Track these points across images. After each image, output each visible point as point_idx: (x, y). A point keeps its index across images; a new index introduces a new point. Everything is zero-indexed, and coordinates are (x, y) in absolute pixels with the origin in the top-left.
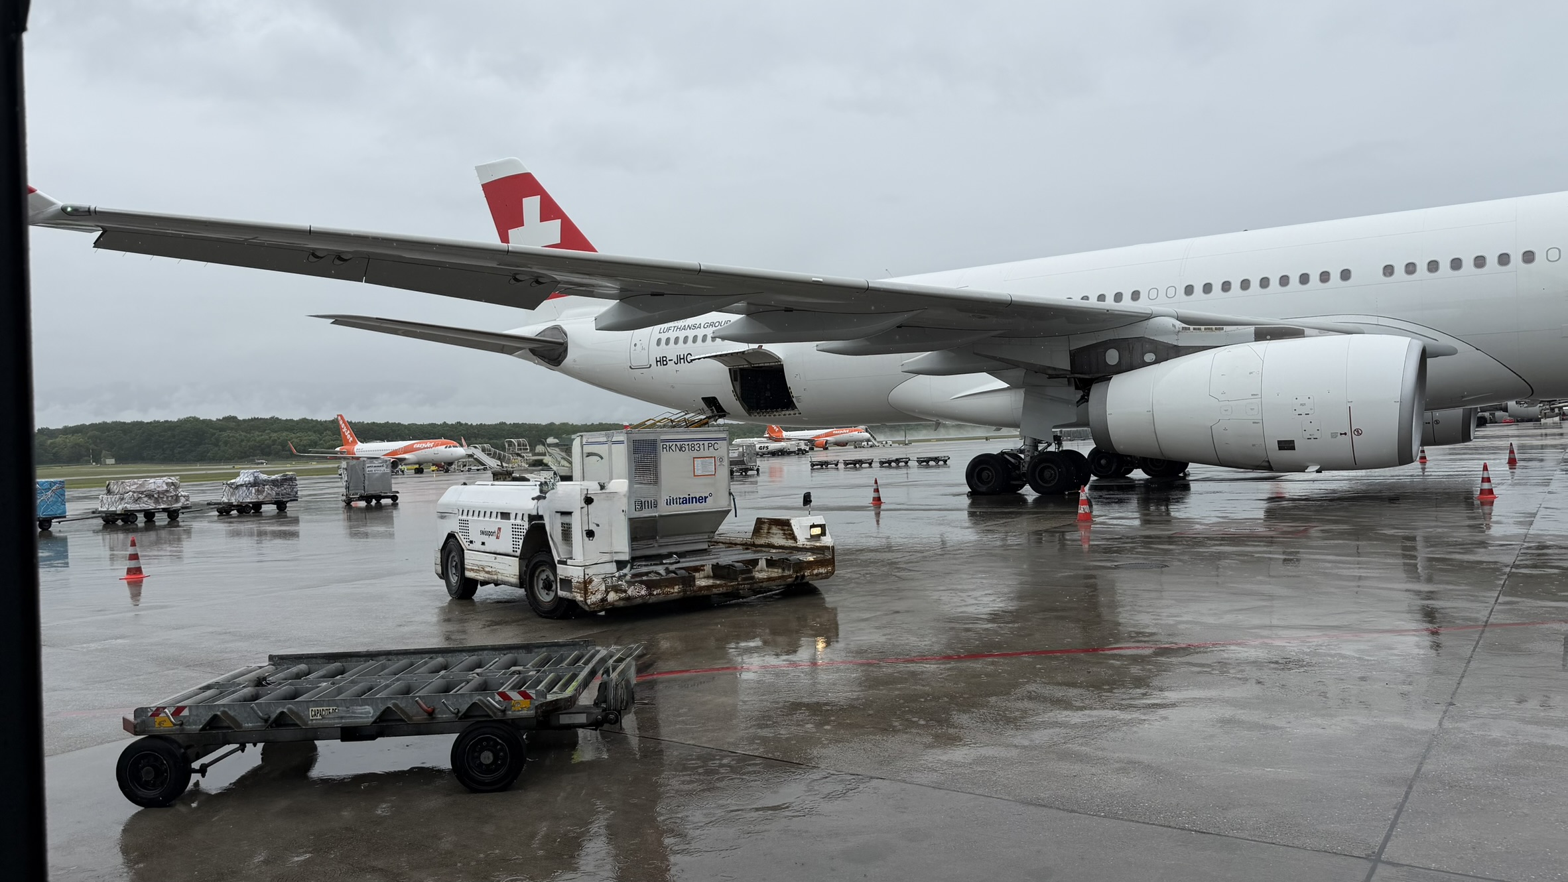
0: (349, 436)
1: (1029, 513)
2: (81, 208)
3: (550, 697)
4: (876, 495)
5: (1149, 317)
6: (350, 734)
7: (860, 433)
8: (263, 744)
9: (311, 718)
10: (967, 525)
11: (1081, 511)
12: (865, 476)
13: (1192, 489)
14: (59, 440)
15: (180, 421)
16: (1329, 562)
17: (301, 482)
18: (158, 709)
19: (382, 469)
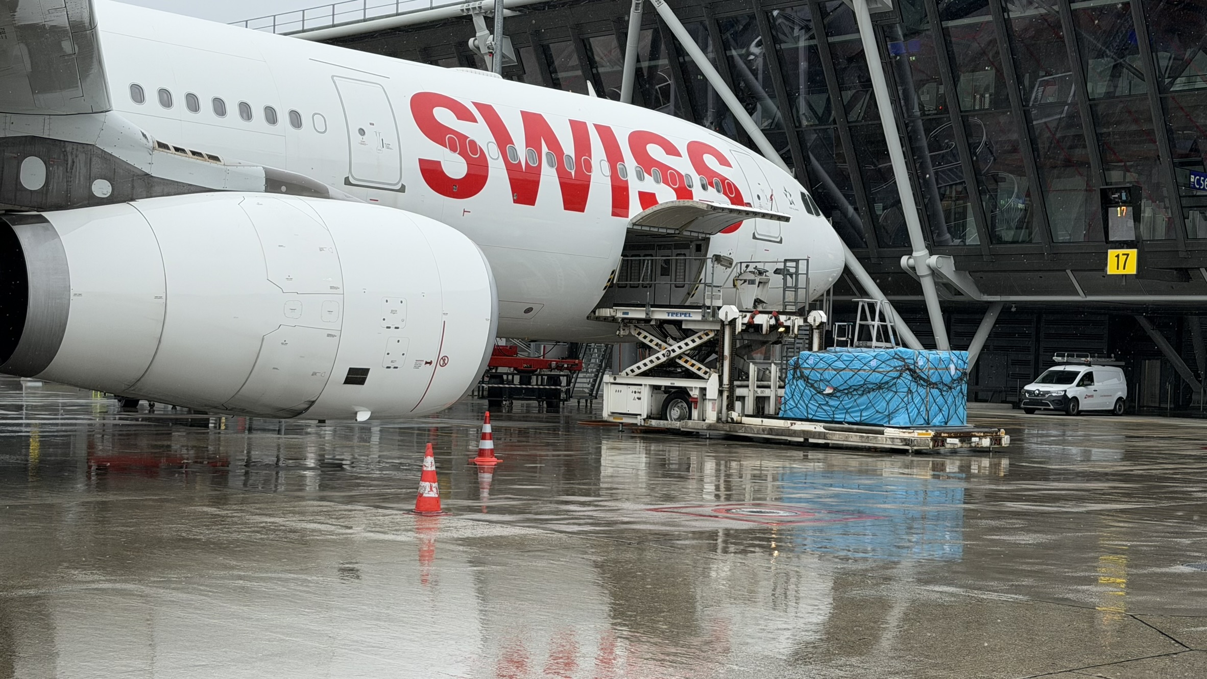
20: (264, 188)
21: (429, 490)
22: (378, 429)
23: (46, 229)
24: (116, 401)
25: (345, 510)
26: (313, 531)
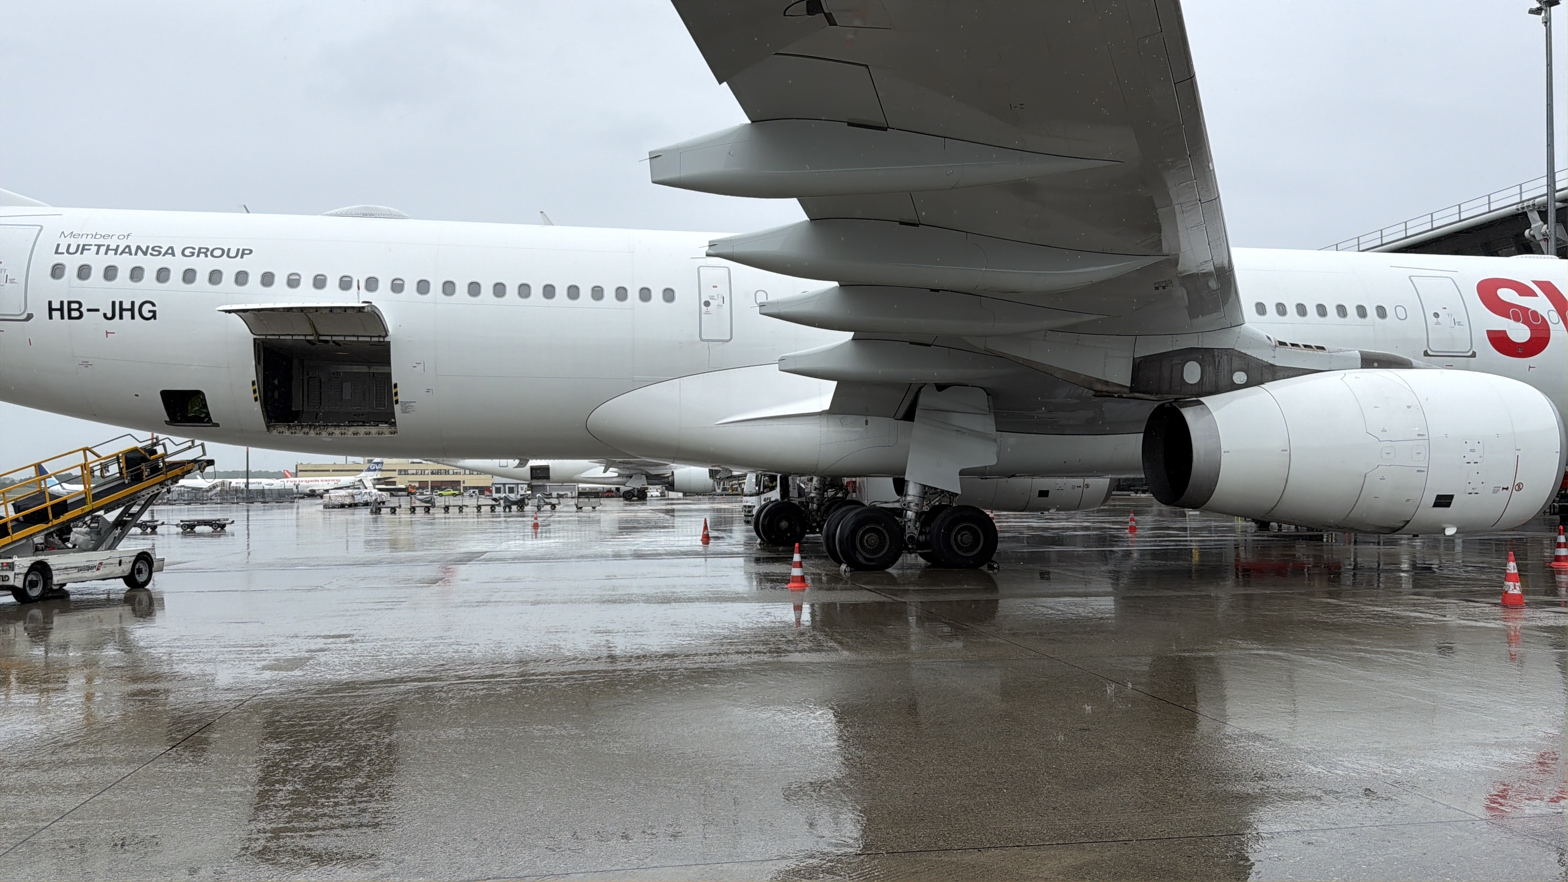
20: (1360, 366)
21: (1514, 588)
22: (1461, 540)
23: (1202, 409)
24: (1254, 523)
25: (1440, 603)
26: (1416, 618)
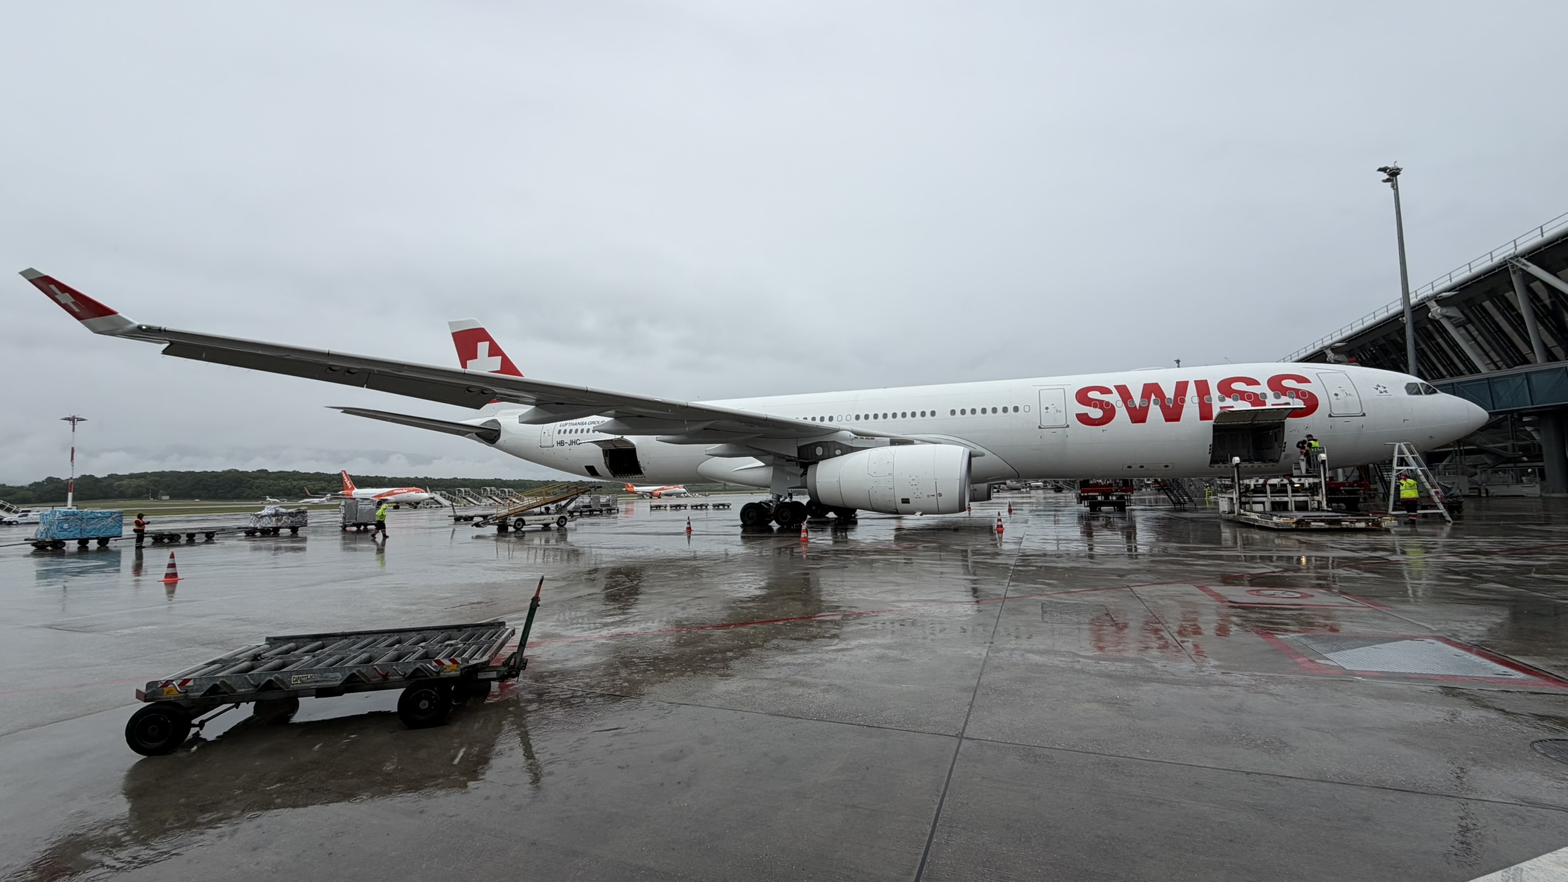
0: (349, 485)
1: (774, 537)
2: (154, 327)
3: (472, 662)
4: (688, 526)
5: (838, 430)
6: (322, 692)
7: (680, 489)
8: (254, 703)
9: (293, 683)
10: (740, 544)
11: (802, 536)
12: (682, 514)
13: (859, 524)
14: (125, 482)
15: (224, 472)
16: (928, 564)
17: (310, 513)
18: (168, 681)
19: (370, 506)
